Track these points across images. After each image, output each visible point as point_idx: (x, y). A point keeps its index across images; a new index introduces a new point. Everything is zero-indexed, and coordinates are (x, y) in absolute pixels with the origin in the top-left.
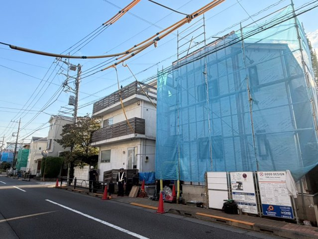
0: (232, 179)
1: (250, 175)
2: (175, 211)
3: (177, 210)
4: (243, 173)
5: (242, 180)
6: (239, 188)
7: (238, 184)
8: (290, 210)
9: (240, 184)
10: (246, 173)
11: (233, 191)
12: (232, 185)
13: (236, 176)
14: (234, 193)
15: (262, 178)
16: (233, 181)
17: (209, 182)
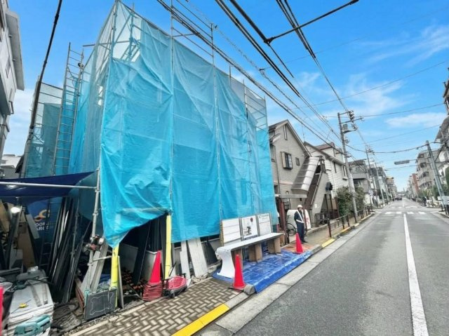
0: (243, 225)
1: (254, 217)
4: (250, 218)
5: (250, 224)
6: (249, 233)
9: (249, 228)
12: (244, 232)
14: (245, 239)
15: (260, 220)
16: (245, 227)
17: (224, 233)
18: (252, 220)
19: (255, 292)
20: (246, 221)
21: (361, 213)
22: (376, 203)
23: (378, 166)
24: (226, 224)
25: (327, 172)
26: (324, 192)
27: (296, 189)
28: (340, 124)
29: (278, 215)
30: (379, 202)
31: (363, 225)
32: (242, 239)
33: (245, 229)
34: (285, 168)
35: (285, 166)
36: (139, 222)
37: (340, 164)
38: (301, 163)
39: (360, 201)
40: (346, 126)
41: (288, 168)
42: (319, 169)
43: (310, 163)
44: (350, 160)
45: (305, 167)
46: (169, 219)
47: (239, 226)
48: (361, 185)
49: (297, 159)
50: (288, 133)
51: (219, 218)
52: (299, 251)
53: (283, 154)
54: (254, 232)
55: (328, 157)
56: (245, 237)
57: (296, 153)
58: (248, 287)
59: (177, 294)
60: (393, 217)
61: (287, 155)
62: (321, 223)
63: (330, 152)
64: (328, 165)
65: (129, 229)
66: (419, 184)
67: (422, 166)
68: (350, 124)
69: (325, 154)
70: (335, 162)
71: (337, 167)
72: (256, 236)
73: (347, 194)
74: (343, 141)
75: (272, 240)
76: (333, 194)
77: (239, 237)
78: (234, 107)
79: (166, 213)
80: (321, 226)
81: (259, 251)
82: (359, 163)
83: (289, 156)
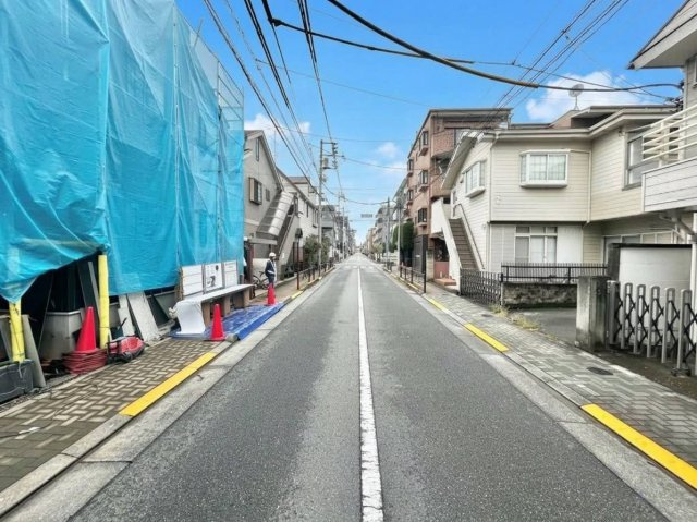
0: (206, 274)
1: (219, 265)
4: (215, 265)
5: (215, 273)
6: (213, 285)
7: (211, 280)
9: (213, 278)
10: (217, 264)
12: (207, 282)
15: (227, 269)
16: (208, 276)
17: (184, 284)
18: (217, 268)
19: (238, 339)
20: (210, 269)
21: (324, 267)
22: (336, 256)
23: (346, 215)
24: (186, 270)
25: (300, 215)
26: (293, 240)
27: (262, 232)
28: (321, 155)
29: (245, 264)
30: (340, 255)
31: (325, 279)
32: (204, 292)
33: (209, 280)
34: (252, 202)
35: (252, 199)
36: (56, 263)
37: (313, 207)
38: (272, 197)
39: (325, 253)
40: (326, 160)
41: (256, 203)
42: (292, 210)
43: (281, 200)
44: (323, 203)
45: (275, 204)
46: (103, 260)
47: (201, 275)
48: (327, 235)
49: (268, 192)
50: (261, 151)
51: (174, 264)
52: (271, 302)
53: (252, 181)
54: (219, 283)
55: (303, 197)
56: (208, 290)
57: (267, 182)
58: (230, 335)
59: (135, 356)
60: (350, 271)
61: (256, 183)
62: (286, 276)
63: (304, 189)
64: (302, 206)
65: (39, 273)
66: (374, 240)
67: (380, 221)
68: (331, 159)
69: (299, 191)
70: (309, 204)
71: (310, 209)
72: (221, 289)
73: (315, 244)
74: (321, 179)
75: (240, 293)
76: (302, 243)
77: (201, 288)
78: (201, 92)
79: (99, 252)
80: (286, 280)
81: (228, 304)
82: (330, 209)
83: (259, 186)
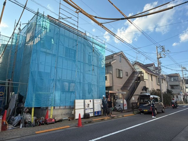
0: (86, 103)
1: (92, 100)
2: (83, 123)
3: (84, 122)
5: (89, 103)
6: (88, 107)
7: (88, 105)
8: (101, 112)
9: (89, 104)
10: (91, 100)
11: (86, 108)
12: (86, 106)
13: (87, 101)
14: (86, 109)
15: (95, 102)
16: (86, 104)
17: (76, 105)
18: (90, 101)
24: (77, 101)
25: (145, 80)
26: (140, 92)
27: (123, 89)
32: (84, 109)
34: (117, 77)
38: (129, 75)
41: (120, 78)
43: (135, 75)
47: (83, 103)
49: (127, 73)
50: (122, 58)
53: (117, 70)
54: (91, 107)
55: (147, 72)
57: (126, 69)
61: (119, 70)
64: (146, 76)
70: (152, 75)
71: (154, 78)
72: (92, 109)
77: (83, 107)
83: (121, 71)
